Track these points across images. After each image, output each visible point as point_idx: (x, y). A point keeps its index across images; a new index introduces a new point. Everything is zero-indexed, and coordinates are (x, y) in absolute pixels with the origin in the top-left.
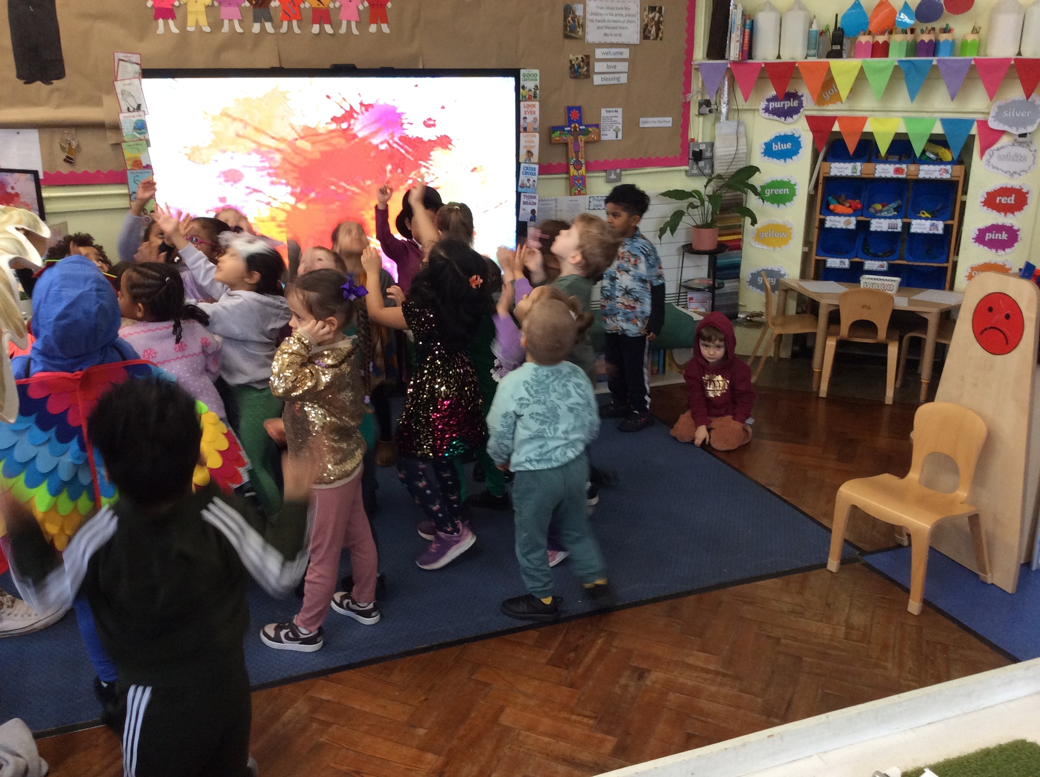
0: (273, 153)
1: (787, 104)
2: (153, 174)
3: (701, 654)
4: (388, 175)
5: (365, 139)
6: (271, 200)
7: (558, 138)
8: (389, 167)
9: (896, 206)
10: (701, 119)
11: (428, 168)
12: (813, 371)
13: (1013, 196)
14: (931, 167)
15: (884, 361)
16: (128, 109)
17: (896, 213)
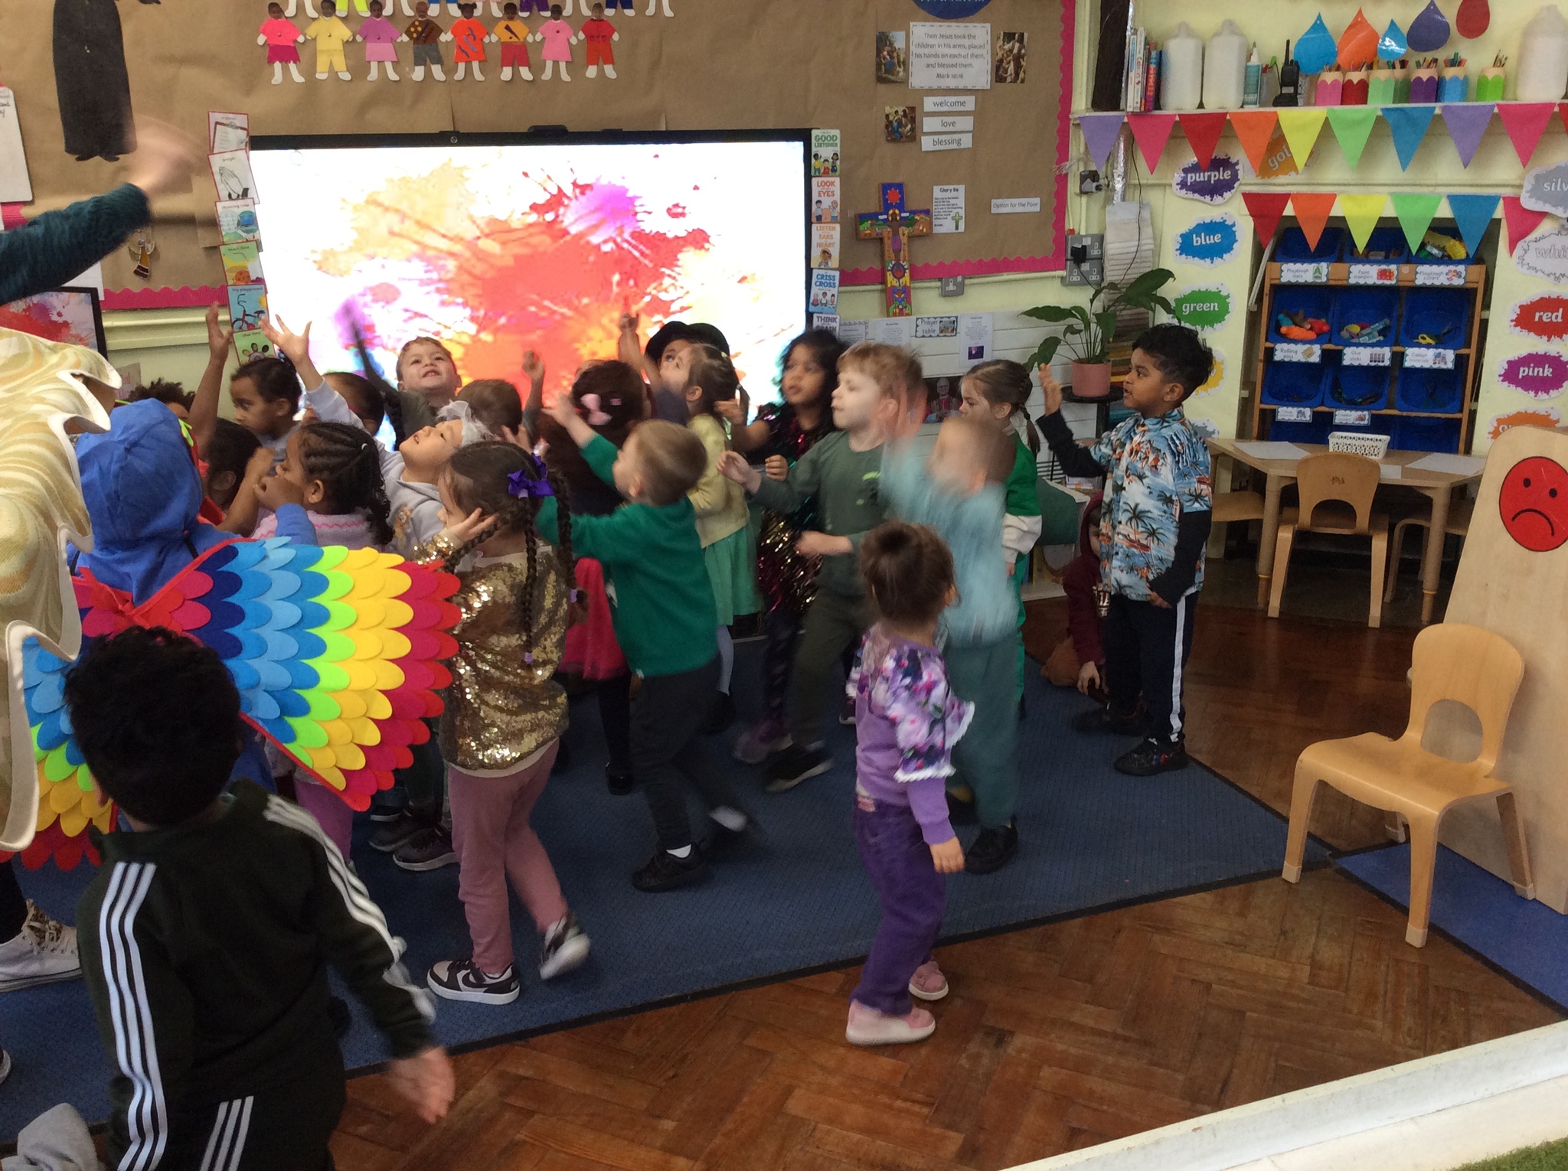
0: (445, 259)
1: (1215, 176)
2: (266, 292)
3: (1091, 1008)
4: (615, 289)
5: (580, 236)
6: (440, 328)
7: (868, 232)
8: (616, 278)
9: (1381, 327)
10: (1084, 199)
11: (674, 278)
12: (1259, 578)
13: (1561, 310)
14: (1435, 268)
15: (1366, 562)
16: (230, 196)
17: (1381, 338)
